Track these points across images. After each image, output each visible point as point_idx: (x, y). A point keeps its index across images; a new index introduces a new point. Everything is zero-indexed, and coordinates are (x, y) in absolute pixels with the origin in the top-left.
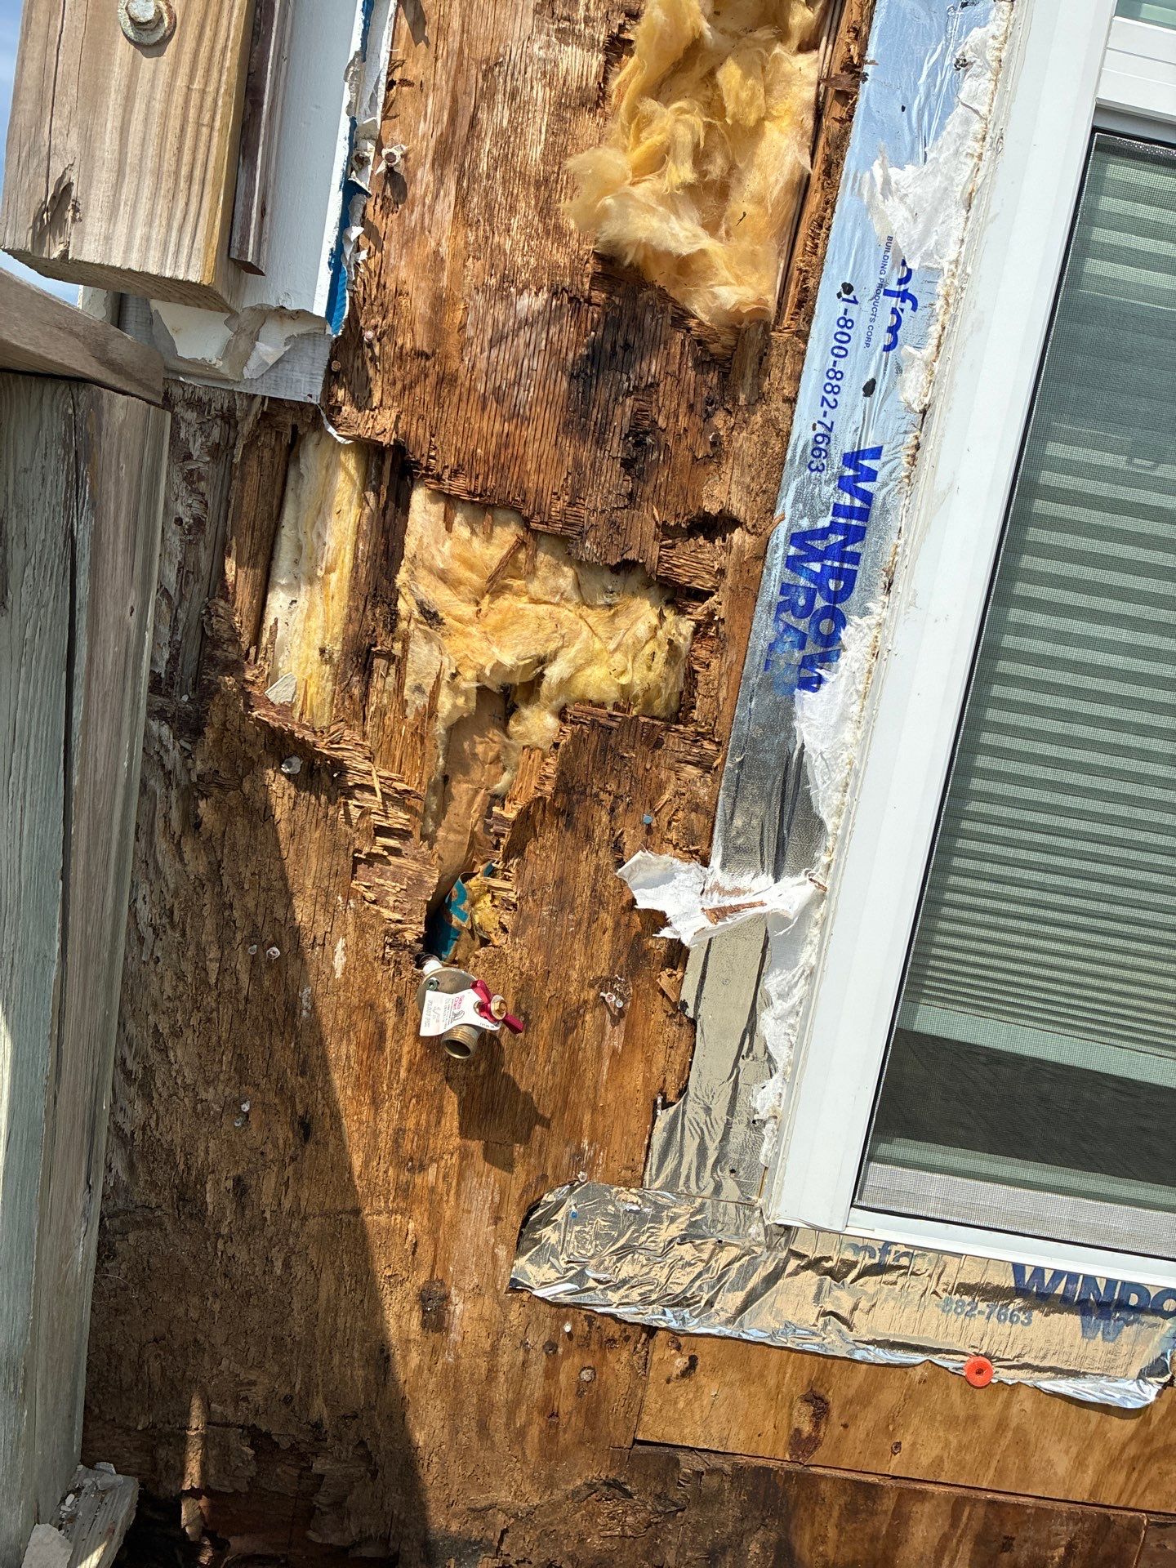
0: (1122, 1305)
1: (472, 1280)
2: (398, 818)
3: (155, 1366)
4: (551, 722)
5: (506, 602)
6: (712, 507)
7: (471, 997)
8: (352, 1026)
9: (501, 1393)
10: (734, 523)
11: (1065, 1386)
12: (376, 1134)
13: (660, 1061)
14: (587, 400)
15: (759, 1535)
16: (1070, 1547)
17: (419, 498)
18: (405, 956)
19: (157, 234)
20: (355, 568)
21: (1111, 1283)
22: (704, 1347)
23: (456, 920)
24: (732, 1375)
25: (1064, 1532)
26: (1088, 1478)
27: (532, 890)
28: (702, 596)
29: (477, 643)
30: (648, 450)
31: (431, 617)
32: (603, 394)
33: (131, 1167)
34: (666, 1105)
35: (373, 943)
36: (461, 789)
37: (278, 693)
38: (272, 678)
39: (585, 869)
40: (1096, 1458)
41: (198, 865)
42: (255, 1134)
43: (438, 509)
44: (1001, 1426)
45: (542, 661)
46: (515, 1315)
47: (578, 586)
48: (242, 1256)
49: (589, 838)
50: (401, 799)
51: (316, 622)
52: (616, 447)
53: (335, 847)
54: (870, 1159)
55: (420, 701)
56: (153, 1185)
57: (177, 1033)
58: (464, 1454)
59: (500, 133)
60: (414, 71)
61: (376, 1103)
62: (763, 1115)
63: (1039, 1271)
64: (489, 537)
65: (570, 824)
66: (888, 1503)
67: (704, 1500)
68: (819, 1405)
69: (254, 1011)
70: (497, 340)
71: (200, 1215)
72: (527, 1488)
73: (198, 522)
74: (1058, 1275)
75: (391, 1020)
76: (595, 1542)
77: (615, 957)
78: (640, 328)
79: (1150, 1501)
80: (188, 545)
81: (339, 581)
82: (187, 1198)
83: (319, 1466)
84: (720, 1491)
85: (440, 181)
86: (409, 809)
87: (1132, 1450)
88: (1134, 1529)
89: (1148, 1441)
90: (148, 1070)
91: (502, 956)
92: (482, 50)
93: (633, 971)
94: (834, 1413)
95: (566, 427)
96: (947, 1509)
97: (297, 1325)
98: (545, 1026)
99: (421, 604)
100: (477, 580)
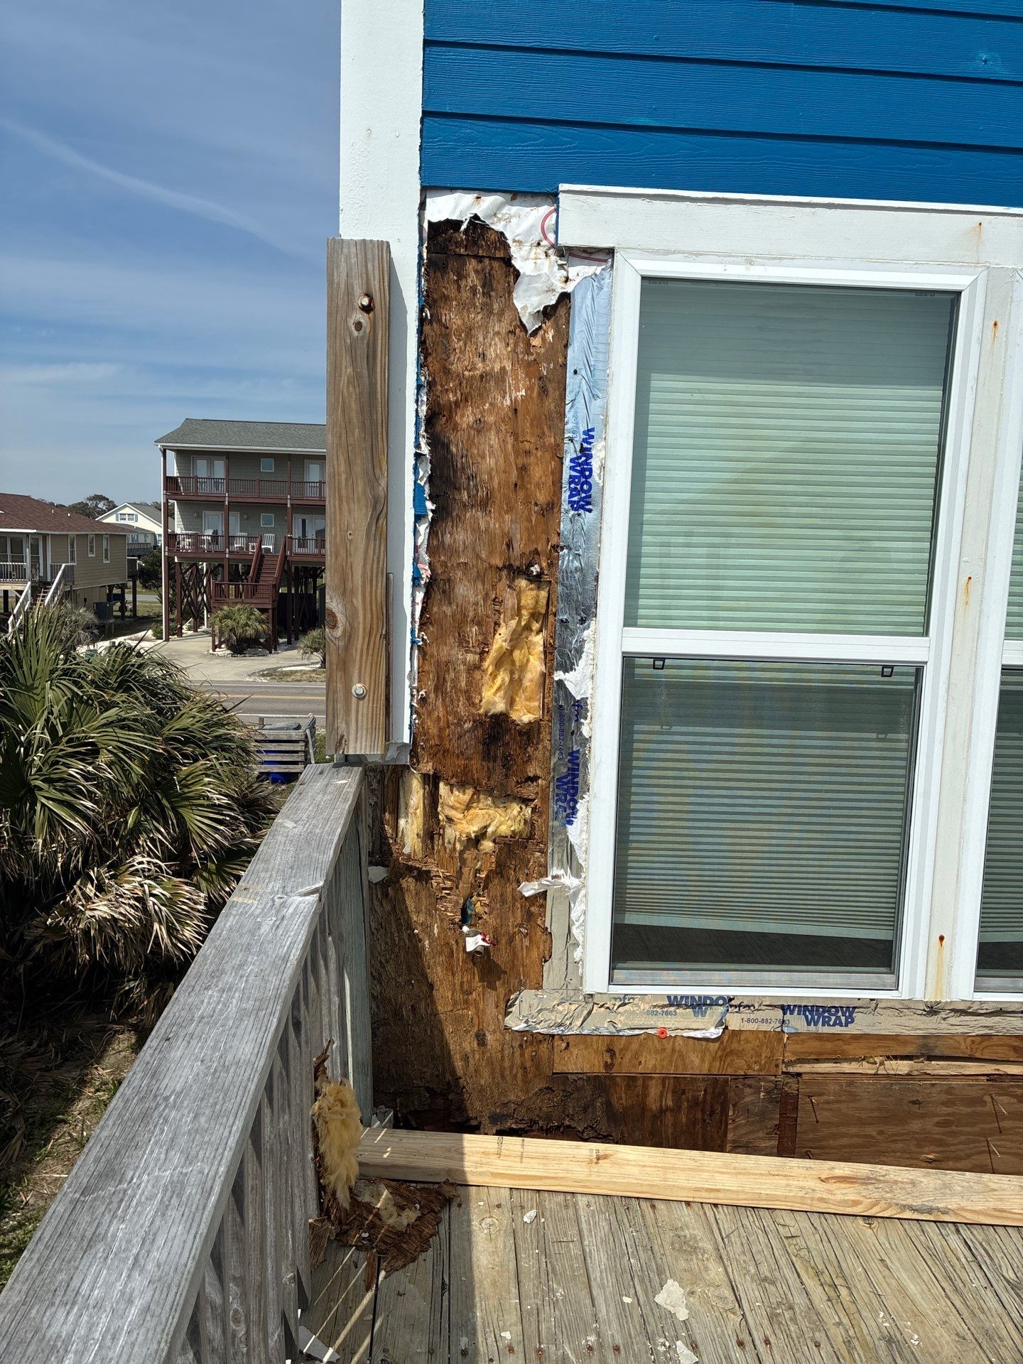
0: (705, 1004)
1: (492, 1028)
2: (449, 884)
3: (394, 1070)
4: (491, 844)
5: (471, 811)
6: (531, 775)
7: (479, 937)
8: (442, 951)
9: (507, 1064)
10: (539, 778)
11: (692, 1034)
12: (454, 985)
13: (542, 947)
14: (489, 750)
15: (600, 1100)
16: (705, 1091)
17: (441, 785)
18: (456, 926)
19: (368, 744)
20: (424, 808)
21: (700, 997)
22: (571, 1039)
23: (469, 912)
24: (582, 1047)
25: (702, 1086)
26: (707, 1065)
27: (492, 899)
28: (533, 800)
29: (465, 825)
30: (509, 761)
31: (450, 820)
32: (493, 748)
33: (378, 1006)
34: (546, 961)
35: (446, 924)
36: (465, 870)
37: (407, 850)
38: (404, 846)
39: (509, 890)
40: (708, 1058)
41: (388, 908)
42: (416, 990)
43: (448, 788)
44: (673, 1050)
45: (486, 827)
46: (507, 1037)
47: (494, 803)
48: (417, 1030)
49: (509, 880)
50: (447, 878)
51: (415, 826)
52: (499, 762)
53: (430, 895)
54: (614, 969)
55: (449, 847)
56: (386, 1011)
57: (387, 962)
58: (498, 1085)
59: (452, 680)
60: (426, 668)
61: (453, 974)
62: (577, 960)
63: (676, 997)
64: (464, 794)
65: (502, 877)
66: (640, 1082)
67: (578, 1089)
68: (611, 1051)
69: (411, 950)
70: (460, 737)
71: (402, 1019)
72: (520, 1094)
73: (376, 803)
74: (682, 997)
75: (455, 947)
76: (545, 1109)
77: (523, 917)
78: (501, 727)
79: (730, 1071)
80: (373, 811)
81: (420, 812)
82: (397, 1014)
83: (450, 1098)
84: (583, 1086)
85: (437, 696)
86: (451, 880)
87: (720, 1053)
88: (726, 1081)
89: (724, 1050)
90: (380, 975)
91: (487, 922)
92: (444, 659)
93: (529, 920)
94: (617, 1054)
95: (483, 759)
96: (660, 1081)
97: (438, 1051)
98: (503, 941)
99: (447, 818)
100: (463, 807)
